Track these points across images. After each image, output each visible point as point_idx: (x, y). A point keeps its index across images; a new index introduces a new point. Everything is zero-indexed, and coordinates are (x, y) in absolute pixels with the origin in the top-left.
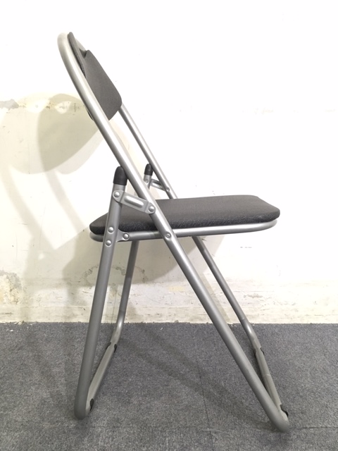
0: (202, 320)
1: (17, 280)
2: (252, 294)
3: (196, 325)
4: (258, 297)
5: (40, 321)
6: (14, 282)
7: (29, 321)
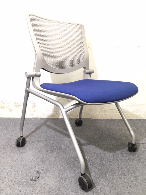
0: (95, 118)
1: (35, 104)
2: (112, 109)
3: (93, 119)
4: (114, 110)
5: (42, 117)
6: (34, 104)
7: (38, 117)
